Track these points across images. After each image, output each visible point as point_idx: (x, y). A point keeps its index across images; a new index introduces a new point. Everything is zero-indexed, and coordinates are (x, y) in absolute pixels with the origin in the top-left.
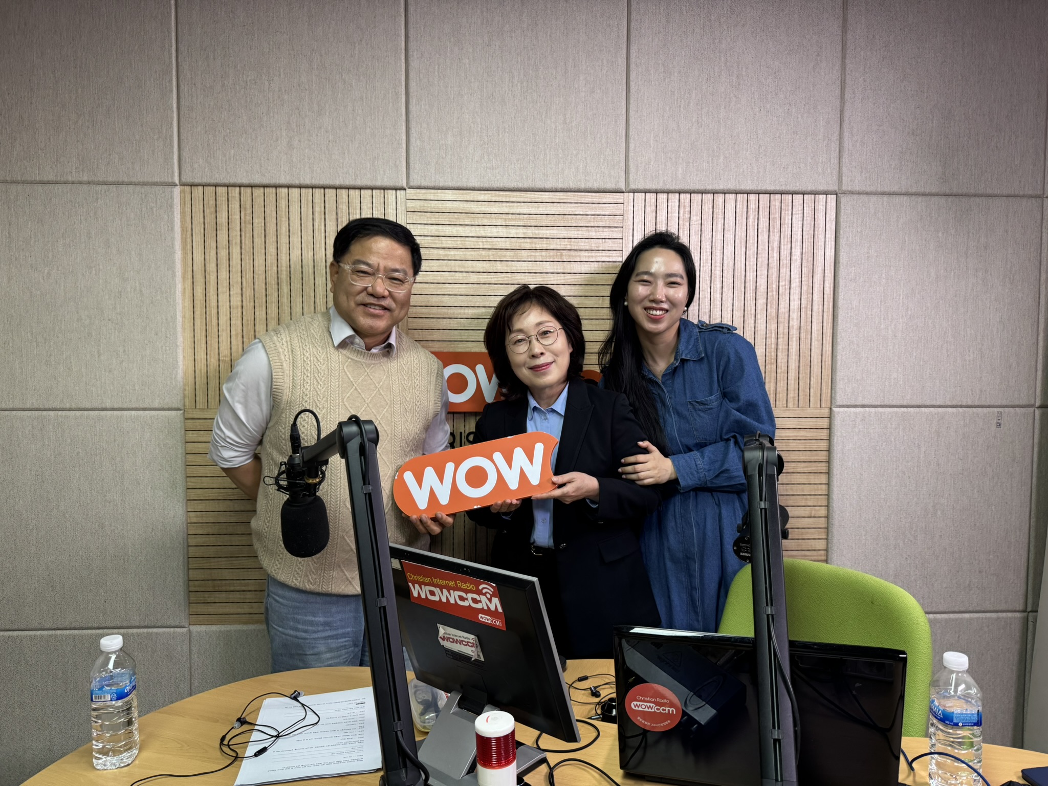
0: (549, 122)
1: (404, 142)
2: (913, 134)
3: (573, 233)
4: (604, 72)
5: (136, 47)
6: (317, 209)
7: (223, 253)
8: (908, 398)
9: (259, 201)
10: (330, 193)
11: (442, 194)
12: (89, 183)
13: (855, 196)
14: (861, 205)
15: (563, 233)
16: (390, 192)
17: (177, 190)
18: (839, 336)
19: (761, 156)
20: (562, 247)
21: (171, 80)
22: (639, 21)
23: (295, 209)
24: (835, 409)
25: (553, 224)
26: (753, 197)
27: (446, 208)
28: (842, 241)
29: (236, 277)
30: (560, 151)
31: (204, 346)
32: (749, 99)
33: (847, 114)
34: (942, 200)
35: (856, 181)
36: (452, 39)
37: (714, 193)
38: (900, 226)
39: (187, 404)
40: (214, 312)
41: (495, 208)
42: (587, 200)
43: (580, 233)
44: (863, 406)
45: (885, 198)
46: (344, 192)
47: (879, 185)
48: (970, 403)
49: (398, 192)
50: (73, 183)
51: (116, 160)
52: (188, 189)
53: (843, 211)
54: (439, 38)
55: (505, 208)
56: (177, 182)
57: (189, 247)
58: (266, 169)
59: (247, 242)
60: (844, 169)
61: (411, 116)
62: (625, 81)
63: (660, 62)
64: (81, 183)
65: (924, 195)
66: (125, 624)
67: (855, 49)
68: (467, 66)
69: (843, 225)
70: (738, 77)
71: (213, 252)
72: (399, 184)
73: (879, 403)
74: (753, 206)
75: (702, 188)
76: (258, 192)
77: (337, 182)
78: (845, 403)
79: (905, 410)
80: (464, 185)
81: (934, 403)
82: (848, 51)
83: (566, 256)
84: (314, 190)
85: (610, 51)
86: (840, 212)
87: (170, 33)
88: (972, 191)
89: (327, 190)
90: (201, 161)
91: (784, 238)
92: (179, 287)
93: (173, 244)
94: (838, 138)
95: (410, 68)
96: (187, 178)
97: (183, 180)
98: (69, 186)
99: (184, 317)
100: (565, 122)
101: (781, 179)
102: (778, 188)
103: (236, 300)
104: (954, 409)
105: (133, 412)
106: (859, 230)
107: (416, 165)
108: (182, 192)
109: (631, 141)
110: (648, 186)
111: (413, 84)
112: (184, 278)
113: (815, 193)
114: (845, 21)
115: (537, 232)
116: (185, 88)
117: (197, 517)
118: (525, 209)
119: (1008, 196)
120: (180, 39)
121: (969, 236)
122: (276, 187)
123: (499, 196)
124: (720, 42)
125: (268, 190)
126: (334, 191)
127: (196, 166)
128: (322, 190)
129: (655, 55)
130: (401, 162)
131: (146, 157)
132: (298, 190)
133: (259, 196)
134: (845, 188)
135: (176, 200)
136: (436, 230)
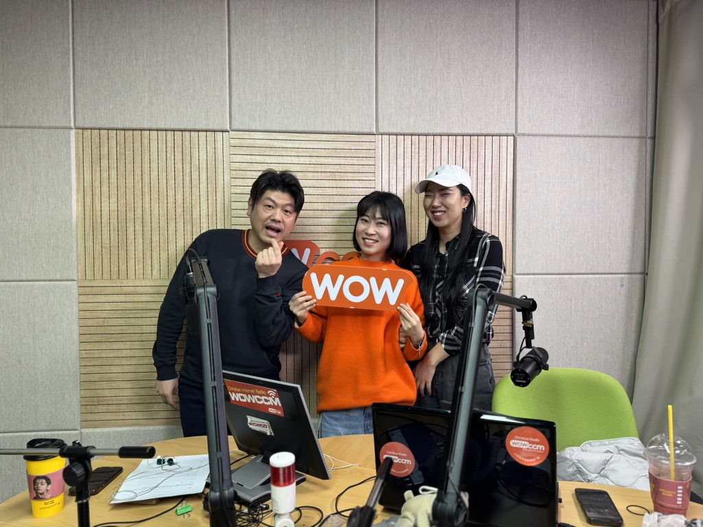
0: (325, 88)
1: (228, 100)
2: (562, 97)
3: (342, 161)
4: (361, 56)
5: (45, 36)
6: (169, 145)
7: (105, 174)
8: (563, 269)
9: (129, 140)
10: (178, 134)
11: (253, 135)
12: (12, 127)
13: (526, 137)
14: (529, 143)
15: (336, 161)
16: (219, 133)
17: (73, 132)
18: (517, 228)
19: (464, 111)
20: (335, 170)
21: (69, 58)
22: (383, 22)
23: (154, 145)
24: (515, 276)
25: (328, 155)
26: (459, 138)
27: (257, 144)
28: (518, 167)
29: (114, 191)
30: (333, 107)
31: (91, 237)
32: (456, 74)
33: (519, 84)
34: (582, 139)
35: (526, 127)
36: (260, 33)
37: (434, 135)
38: (555, 156)
39: (80, 277)
40: (99, 214)
41: (289, 145)
42: (351, 140)
43: (347, 161)
44: (534, 274)
45: (545, 138)
46: (187, 133)
47: (541, 130)
48: (603, 272)
49: (224, 133)
51: (31, 112)
52: (80, 131)
53: (518, 147)
54: (251, 33)
55: (296, 145)
56: (73, 126)
57: (82, 170)
58: (135, 118)
59: (121, 167)
60: (518, 119)
61: (232, 83)
62: (374, 61)
63: (398, 49)
64: (6, 127)
65: (570, 136)
66: (35, 428)
67: (524, 42)
68: (270, 51)
69: (518, 156)
70: (448, 59)
71: (98, 174)
72: (225, 128)
73: (544, 272)
74: (459, 144)
75: (426, 132)
76: (129, 133)
77: (183, 127)
78: (521, 272)
79: (561, 276)
80: (269, 129)
81: (580, 272)
82: (519, 43)
83: (337, 176)
84: (167, 132)
85: (364, 42)
86: (516, 147)
87: (68, 27)
88: (601, 134)
89: (176, 132)
90: (89, 113)
91: (480, 164)
92: (74, 197)
93: (70, 168)
94: (514, 99)
95: (232, 52)
96: (80, 124)
97: (77, 125)
99: (77, 218)
100: (335, 88)
101: (478, 127)
102: (475, 132)
103: (114, 206)
104: (593, 275)
105: (42, 283)
106: (529, 159)
107: (236, 115)
108: (77, 133)
109: (379, 100)
110: (391, 131)
111: (233, 63)
112: (78, 191)
113: (500, 135)
114: (517, 24)
115: (318, 160)
116: (78, 64)
117: (87, 354)
118: (310, 145)
119: (624, 137)
120: (75, 31)
121: (599, 163)
122: (141, 130)
123: (292, 136)
124: (437, 37)
125: (135, 132)
126: (181, 132)
127: (86, 116)
128: (173, 132)
129: (394, 44)
130: (226, 113)
131: (51, 110)
132: (156, 132)
133: (129, 136)
134: (519, 132)
135: (73, 139)
136: (250, 159)
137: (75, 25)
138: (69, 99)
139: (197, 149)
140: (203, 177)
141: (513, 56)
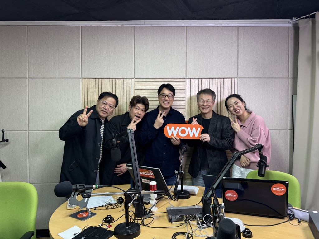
0: (167, 63)
1: (134, 68)
2: (255, 64)
4: (181, 51)
5: (72, 47)
6: (113, 84)
7: (92, 94)
9: (100, 82)
10: (117, 80)
11: (142, 80)
12: (61, 78)
13: (242, 79)
16: (131, 79)
19: (218, 70)
21: (80, 54)
22: (189, 39)
27: (143, 83)
30: (170, 69)
32: (215, 56)
33: (239, 59)
35: (242, 75)
36: (145, 44)
38: (253, 86)
41: (155, 83)
45: (249, 79)
46: (120, 80)
47: (247, 76)
48: (272, 129)
51: (67, 73)
52: (83, 79)
54: (142, 44)
55: (157, 83)
57: (84, 93)
58: (102, 75)
60: (239, 72)
61: (135, 62)
62: (185, 53)
65: (259, 78)
68: (148, 50)
69: (239, 86)
70: (212, 51)
71: (89, 94)
75: (204, 78)
77: (118, 78)
80: (148, 78)
82: (239, 45)
84: (113, 79)
85: (182, 46)
86: (238, 82)
87: (80, 43)
91: (224, 89)
92: (81, 102)
93: (80, 92)
94: (237, 65)
95: (135, 51)
97: (82, 77)
100: (171, 63)
101: (223, 75)
106: (243, 87)
107: (136, 73)
109: (187, 67)
110: (191, 77)
111: (136, 55)
112: (82, 100)
113: (232, 78)
114: (238, 37)
116: (83, 56)
119: (280, 78)
121: (270, 88)
122: (104, 79)
123: (156, 80)
124: (208, 43)
127: (85, 74)
129: (193, 46)
130: (133, 73)
131: (74, 72)
132: (109, 79)
134: (239, 77)
135: (81, 82)
136: (141, 88)
137: (82, 43)
138: (80, 68)
139: (123, 85)
140: (125, 95)
141: (237, 49)
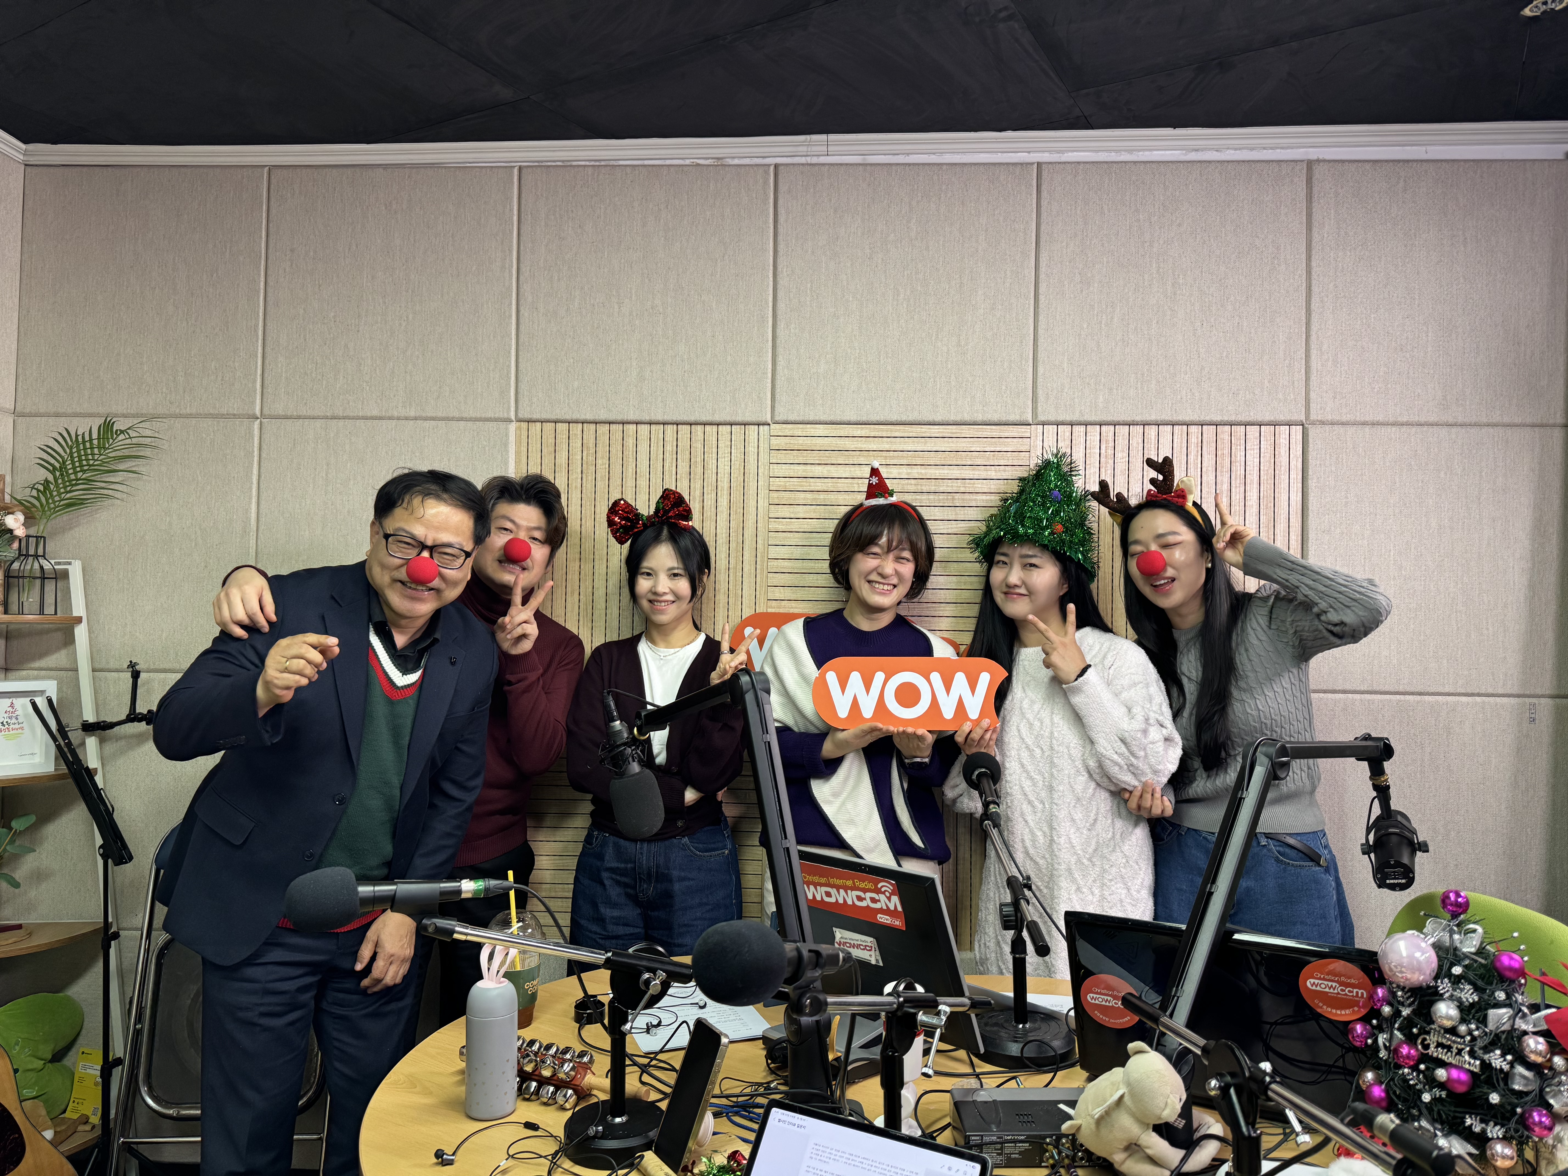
0: (939, 344)
1: (770, 371)
2: (1402, 349)
3: (967, 473)
4: (1008, 285)
5: (474, 268)
6: (668, 448)
8: (1405, 682)
9: (603, 440)
10: (684, 429)
11: (811, 430)
12: (416, 419)
13: (1327, 428)
14: (1334, 437)
15: (956, 472)
16: (752, 427)
17: (512, 427)
19: (1203, 379)
20: (955, 490)
22: (1050, 224)
23: (643, 448)
25: (943, 463)
26: (1194, 429)
27: (815, 445)
28: (1312, 483)
30: (953, 377)
32: (1188, 311)
33: (1314, 328)
34: (1444, 431)
35: (1328, 409)
36: (828, 253)
37: (1144, 424)
38: (1388, 464)
41: (873, 445)
42: (985, 434)
43: (977, 472)
44: (1344, 692)
45: (1367, 429)
46: (700, 428)
47: (1358, 414)
48: (1490, 691)
49: (761, 427)
50: (398, 419)
51: (447, 394)
52: (524, 425)
53: (1311, 445)
54: (813, 252)
55: (885, 445)
56: (513, 418)
58: (614, 404)
59: (588, 486)
60: (1313, 394)
61: (778, 342)
62: (1032, 294)
63: (1076, 271)
64: (407, 418)
65: (1419, 424)
67: (1323, 249)
68: (845, 283)
69: (1312, 462)
70: (1173, 285)
72: (763, 420)
73: (1365, 688)
74: (1194, 440)
75: (1129, 419)
76: (603, 429)
77: (692, 419)
78: (1319, 687)
79: (1402, 697)
80: (838, 418)
81: (1441, 690)
82: (1313, 252)
83: (959, 500)
84: (666, 426)
85: (1014, 260)
86: (1308, 447)
87: (511, 251)
88: (1484, 420)
89: (680, 427)
90: (540, 395)
91: (1236, 478)
94: (1304, 356)
95: (779, 286)
96: (524, 414)
97: (520, 416)
98: (394, 422)
100: (959, 344)
101: (1230, 408)
102: (1226, 418)
104: (1469, 698)
106: (1333, 469)
107: (783, 397)
108: (519, 429)
109: (1040, 363)
110: (1061, 418)
111: (781, 306)
113: (1275, 424)
114: (1309, 216)
115: (923, 471)
116: (524, 314)
118: (910, 445)
119: (1533, 426)
120: (521, 259)
121: (1481, 476)
122: (623, 423)
123: (878, 431)
124: (1151, 246)
125: (613, 427)
126: (689, 427)
127: (535, 399)
128: (675, 426)
129: (1070, 262)
130: (765, 393)
131: (479, 390)
132: (647, 427)
133: (604, 434)
134: (1313, 417)
135: (512, 439)
136: (804, 471)
137: (522, 248)
138: (508, 372)
139: (715, 456)
140: (723, 502)
141: (1300, 276)
